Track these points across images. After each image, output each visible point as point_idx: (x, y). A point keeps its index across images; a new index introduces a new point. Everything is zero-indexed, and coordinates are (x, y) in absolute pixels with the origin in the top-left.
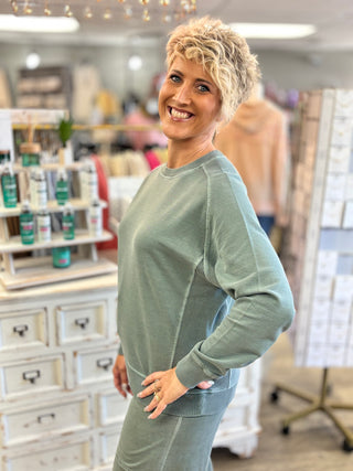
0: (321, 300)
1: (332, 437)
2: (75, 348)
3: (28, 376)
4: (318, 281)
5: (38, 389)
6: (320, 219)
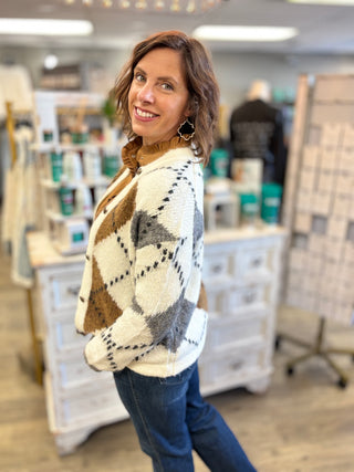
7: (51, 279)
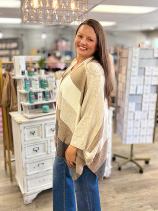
0: (130, 120)
1: (136, 169)
2: (51, 139)
3: (35, 149)
4: (129, 113)
5: (38, 154)
6: (129, 92)
7: (24, 128)
